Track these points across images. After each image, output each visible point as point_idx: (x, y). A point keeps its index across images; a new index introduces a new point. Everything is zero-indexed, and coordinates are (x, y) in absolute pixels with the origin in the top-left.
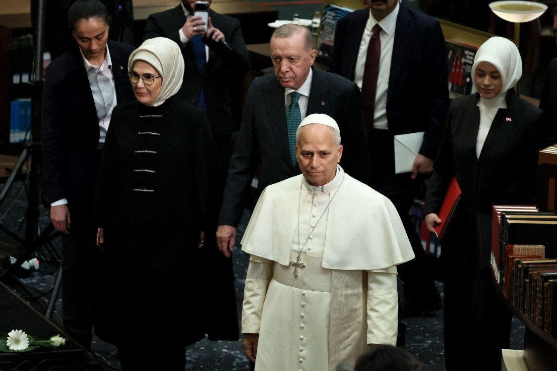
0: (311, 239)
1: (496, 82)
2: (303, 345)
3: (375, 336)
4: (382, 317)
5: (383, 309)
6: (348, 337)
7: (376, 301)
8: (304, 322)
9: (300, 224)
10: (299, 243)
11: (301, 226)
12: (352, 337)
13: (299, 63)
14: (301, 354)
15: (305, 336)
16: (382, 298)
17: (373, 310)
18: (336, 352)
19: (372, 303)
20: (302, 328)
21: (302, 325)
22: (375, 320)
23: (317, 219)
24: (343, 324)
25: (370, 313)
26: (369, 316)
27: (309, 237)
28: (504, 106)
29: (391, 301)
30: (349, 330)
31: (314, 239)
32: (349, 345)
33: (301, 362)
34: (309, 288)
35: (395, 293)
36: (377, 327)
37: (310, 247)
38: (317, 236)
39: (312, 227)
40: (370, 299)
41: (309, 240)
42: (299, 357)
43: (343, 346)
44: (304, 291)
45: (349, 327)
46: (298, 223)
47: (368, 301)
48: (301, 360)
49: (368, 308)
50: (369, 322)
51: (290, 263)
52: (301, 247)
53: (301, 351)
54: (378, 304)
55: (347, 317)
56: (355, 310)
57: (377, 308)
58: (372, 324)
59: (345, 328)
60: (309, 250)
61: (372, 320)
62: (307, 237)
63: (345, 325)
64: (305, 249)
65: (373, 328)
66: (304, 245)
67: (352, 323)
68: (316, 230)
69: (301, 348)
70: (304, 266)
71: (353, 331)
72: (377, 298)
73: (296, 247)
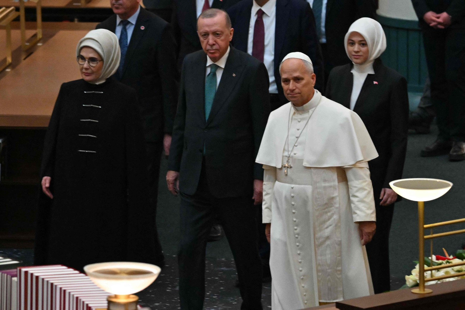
0: (296, 146)
1: (364, 49)
2: (297, 226)
3: (358, 215)
4: (362, 201)
5: (361, 195)
6: (329, 219)
7: (355, 189)
8: (295, 209)
9: (289, 136)
10: (288, 150)
11: (290, 138)
12: (332, 219)
13: (223, 38)
14: (296, 232)
15: (297, 219)
16: (359, 186)
17: (354, 196)
18: (320, 230)
19: (353, 191)
20: (294, 213)
21: (294, 211)
22: (357, 203)
23: (300, 131)
24: (325, 209)
25: (352, 199)
26: (352, 201)
27: (295, 145)
28: (372, 72)
29: (366, 188)
30: (329, 214)
31: (298, 146)
32: (330, 225)
33: (297, 238)
34: (296, 184)
35: (369, 180)
36: (358, 209)
37: (295, 153)
38: (300, 144)
39: (297, 138)
40: (351, 189)
41: (295, 147)
42: (295, 234)
43: (326, 226)
44: (293, 186)
45: (329, 212)
46: (288, 136)
47: (350, 190)
48: (297, 236)
49: (351, 195)
50: (352, 205)
51: (282, 166)
52: (289, 153)
53: (296, 229)
54: (357, 191)
55: (326, 204)
56: (333, 198)
57: (357, 194)
58: (355, 207)
59: (326, 213)
60: (295, 154)
61: (354, 204)
62: (293, 145)
63: (326, 210)
64: (292, 154)
65: (356, 210)
66: (292, 151)
67: (331, 208)
68: (300, 139)
69: (296, 228)
70: (291, 167)
71: (333, 214)
72: (356, 187)
73: (286, 154)
